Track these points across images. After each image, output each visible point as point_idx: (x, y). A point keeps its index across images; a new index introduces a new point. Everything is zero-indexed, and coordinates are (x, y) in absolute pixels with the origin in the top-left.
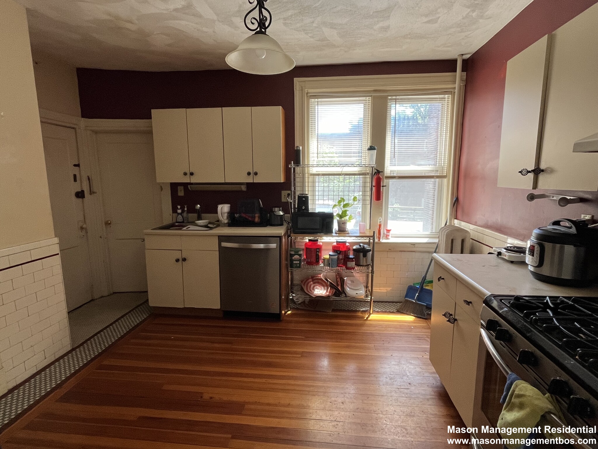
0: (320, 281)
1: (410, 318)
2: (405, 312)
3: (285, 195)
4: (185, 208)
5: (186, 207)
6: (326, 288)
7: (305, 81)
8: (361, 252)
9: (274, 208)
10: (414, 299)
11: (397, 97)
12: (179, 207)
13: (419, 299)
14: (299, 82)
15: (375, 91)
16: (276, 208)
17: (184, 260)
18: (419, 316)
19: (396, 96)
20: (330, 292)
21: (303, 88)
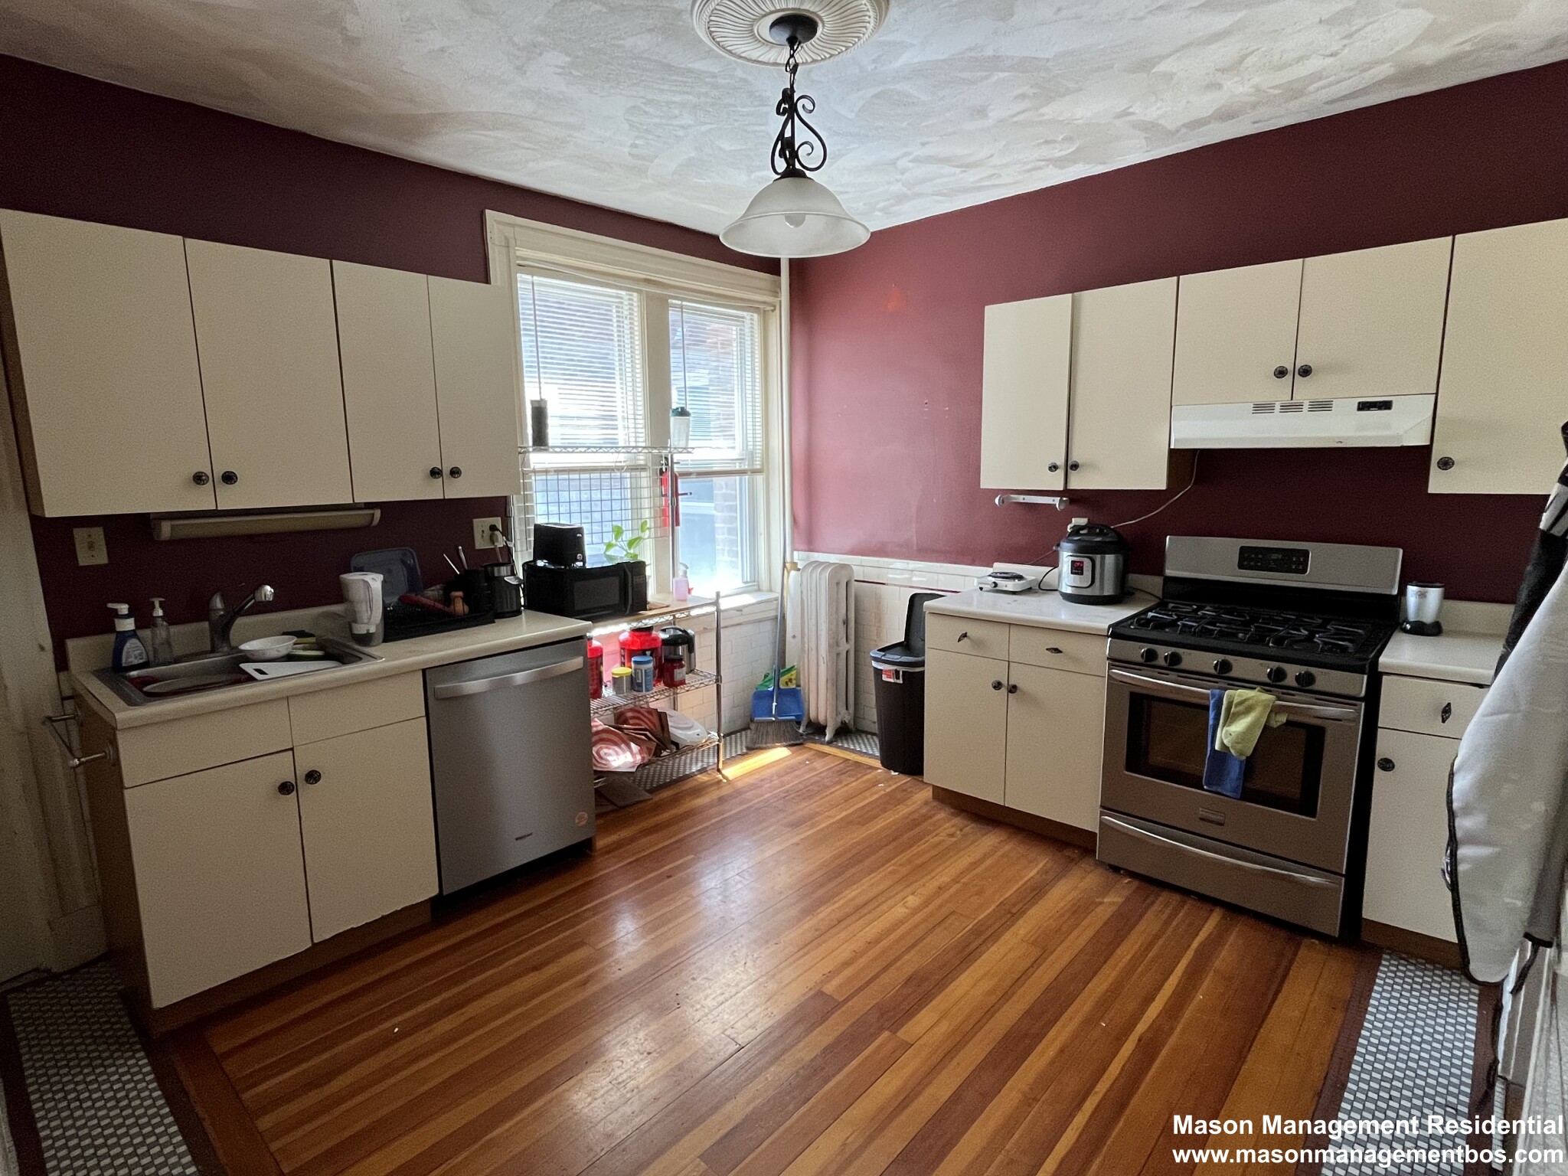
0: (604, 736)
1: (779, 753)
2: (764, 746)
3: (483, 531)
4: (153, 607)
5: (157, 604)
6: (623, 746)
7: (513, 226)
8: (681, 644)
9: (496, 569)
10: (770, 714)
11: (684, 303)
12: (124, 609)
13: (780, 711)
14: (499, 223)
15: (648, 281)
16: (502, 568)
17: (313, 777)
18: (792, 742)
19: (682, 299)
20: (641, 752)
21: (512, 242)
